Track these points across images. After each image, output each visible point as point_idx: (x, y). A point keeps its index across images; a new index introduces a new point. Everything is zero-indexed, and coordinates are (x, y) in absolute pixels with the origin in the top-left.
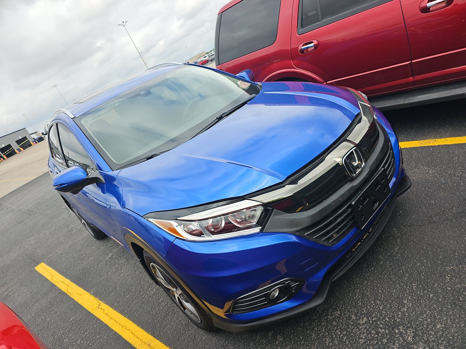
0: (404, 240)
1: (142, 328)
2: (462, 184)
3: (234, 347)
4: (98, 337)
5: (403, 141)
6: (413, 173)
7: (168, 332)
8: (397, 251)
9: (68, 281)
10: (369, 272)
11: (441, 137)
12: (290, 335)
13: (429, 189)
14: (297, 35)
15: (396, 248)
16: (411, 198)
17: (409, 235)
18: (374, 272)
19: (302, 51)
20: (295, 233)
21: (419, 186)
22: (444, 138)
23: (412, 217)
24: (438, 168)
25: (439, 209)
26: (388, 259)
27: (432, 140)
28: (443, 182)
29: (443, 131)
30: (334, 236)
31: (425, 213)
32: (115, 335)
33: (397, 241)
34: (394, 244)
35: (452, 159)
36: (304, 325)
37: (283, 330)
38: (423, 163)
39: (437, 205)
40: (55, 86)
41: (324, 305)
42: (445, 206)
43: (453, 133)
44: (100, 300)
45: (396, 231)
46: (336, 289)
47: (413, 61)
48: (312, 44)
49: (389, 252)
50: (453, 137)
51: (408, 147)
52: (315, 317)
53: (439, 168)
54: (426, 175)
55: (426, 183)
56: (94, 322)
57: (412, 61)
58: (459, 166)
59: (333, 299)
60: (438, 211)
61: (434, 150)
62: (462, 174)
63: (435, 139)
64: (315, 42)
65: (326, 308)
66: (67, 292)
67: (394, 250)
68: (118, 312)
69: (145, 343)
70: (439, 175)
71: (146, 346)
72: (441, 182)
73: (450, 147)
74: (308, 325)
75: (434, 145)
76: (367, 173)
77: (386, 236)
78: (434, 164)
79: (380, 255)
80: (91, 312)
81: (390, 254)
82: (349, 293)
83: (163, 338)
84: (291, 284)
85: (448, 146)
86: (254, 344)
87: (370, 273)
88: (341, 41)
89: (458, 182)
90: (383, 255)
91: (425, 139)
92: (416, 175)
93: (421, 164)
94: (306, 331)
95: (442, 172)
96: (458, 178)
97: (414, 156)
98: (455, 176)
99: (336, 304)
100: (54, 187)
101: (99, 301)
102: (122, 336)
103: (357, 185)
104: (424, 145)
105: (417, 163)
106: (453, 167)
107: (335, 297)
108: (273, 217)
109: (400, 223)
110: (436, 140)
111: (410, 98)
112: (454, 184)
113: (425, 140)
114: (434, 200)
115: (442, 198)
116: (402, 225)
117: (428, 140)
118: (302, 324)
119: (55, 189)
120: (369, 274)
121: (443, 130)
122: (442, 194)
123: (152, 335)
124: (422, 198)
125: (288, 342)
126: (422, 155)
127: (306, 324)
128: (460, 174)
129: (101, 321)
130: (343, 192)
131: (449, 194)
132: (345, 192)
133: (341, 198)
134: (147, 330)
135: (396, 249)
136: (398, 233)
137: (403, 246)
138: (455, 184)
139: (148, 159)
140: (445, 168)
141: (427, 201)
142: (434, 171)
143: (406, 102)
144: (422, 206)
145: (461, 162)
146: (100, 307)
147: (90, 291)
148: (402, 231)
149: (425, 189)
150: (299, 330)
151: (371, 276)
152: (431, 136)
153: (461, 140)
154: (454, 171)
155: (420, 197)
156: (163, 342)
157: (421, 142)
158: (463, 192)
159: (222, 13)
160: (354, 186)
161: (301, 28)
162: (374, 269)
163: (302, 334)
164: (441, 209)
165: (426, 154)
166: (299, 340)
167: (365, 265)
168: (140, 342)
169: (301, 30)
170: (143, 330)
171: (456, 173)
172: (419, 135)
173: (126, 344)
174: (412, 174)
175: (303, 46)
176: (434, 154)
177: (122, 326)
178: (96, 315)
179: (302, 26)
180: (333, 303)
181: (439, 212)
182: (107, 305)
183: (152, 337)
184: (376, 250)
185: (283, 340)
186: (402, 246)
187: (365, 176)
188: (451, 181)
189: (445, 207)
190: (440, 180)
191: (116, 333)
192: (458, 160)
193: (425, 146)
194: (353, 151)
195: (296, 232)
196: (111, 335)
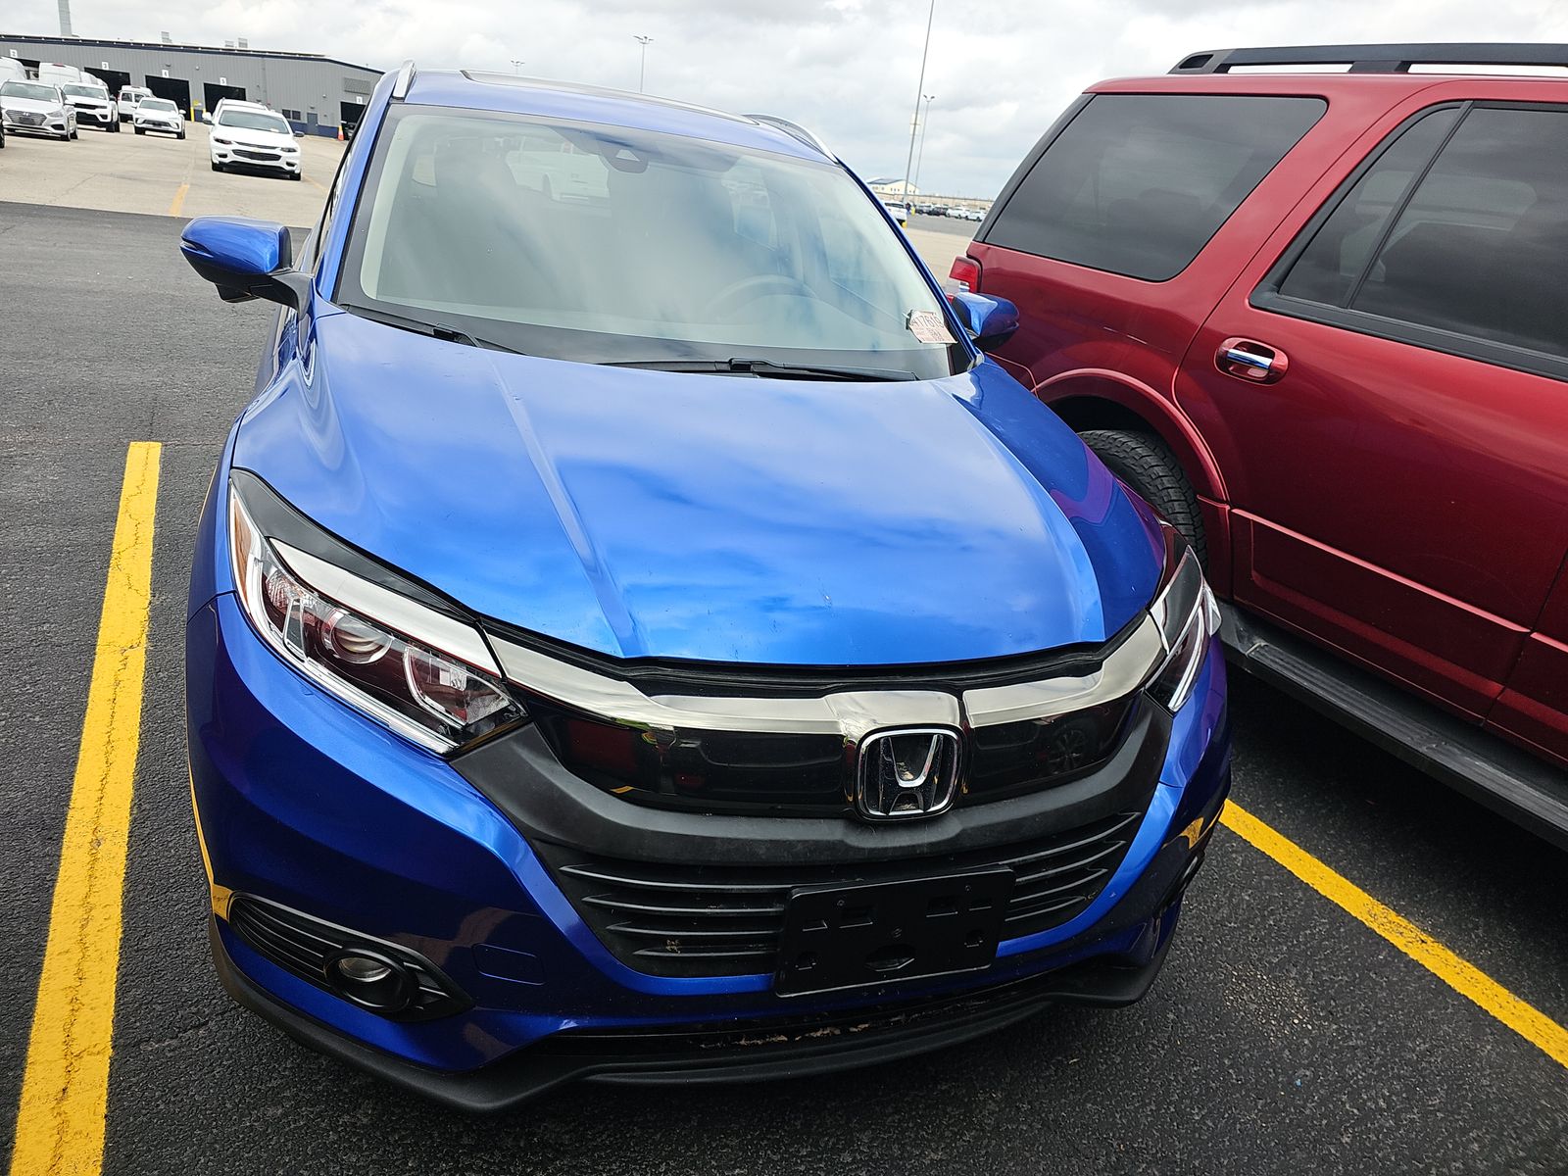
0: (983, 1152)
1: (138, 786)
2: (1345, 1140)
3: (244, 1029)
4: (37, 719)
5: (1329, 865)
6: (1245, 982)
7: (172, 847)
8: (927, 1162)
9: (149, 531)
10: (786, 1151)
11: (1451, 945)
12: (394, 1130)
13: (1231, 1066)
14: (1247, 301)
15: (935, 1151)
16: (1150, 1047)
17: (1010, 1149)
18: (796, 1164)
19: (1225, 361)
20: (534, 841)
21: (1214, 1032)
22: (1460, 954)
23: (1084, 1104)
24: (1335, 1027)
25: (1190, 1152)
26: (875, 1161)
27: (1418, 932)
28: (1298, 1082)
29: (1480, 932)
30: (668, 948)
31: (1137, 1127)
32: (69, 750)
33: (963, 1134)
34: (942, 1137)
35: (1409, 1036)
36: (459, 1136)
37: (398, 1100)
38: (1306, 975)
39: (1197, 1135)
40: (644, 40)
41: (566, 1133)
42: (1218, 1160)
43: (1506, 963)
44: (147, 636)
45: (995, 1102)
46: (648, 1115)
47: (1535, 636)
48: (1267, 361)
49: (903, 1145)
50: (1491, 976)
51: (1323, 894)
52: (510, 1142)
53: (1336, 1030)
54: (1275, 1019)
55: (1245, 1044)
56: (73, 677)
57: (1531, 633)
58: (1399, 1077)
59: (609, 1136)
60: (1178, 1156)
61: (1384, 966)
62: (1381, 1110)
63: (1430, 934)
64: (1281, 360)
65: (562, 1145)
66: (114, 555)
67: (923, 1152)
68: (143, 700)
69: (99, 829)
70: (1314, 1051)
71: (90, 837)
72: (1290, 1077)
73: (1445, 997)
74: (464, 1147)
75: (1404, 950)
76: (933, 839)
77: (949, 1093)
78: (1337, 1006)
79: (869, 1133)
80: (98, 647)
81: (897, 1153)
82: (665, 1159)
83: (144, 854)
84: (423, 979)
85: (1442, 988)
86: (291, 1068)
87: (781, 1160)
88: (1406, 422)
89: (1342, 1122)
90: (877, 1138)
91: (1398, 913)
92: (1248, 993)
93: (1299, 973)
94: (441, 1159)
95: (1332, 1050)
96: (1355, 1111)
97: (1308, 932)
98: (1354, 1096)
99: (600, 1157)
100: (183, 244)
101: (144, 636)
102: (79, 764)
103: (864, 849)
104: (1374, 926)
105: (1289, 962)
106: (1379, 1066)
107: (618, 1136)
108: (512, 742)
109: (1033, 1091)
110: (1430, 940)
111: (1448, 747)
112: (1323, 1116)
113: (1393, 913)
114: (1210, 1112)
115: (1238, 1126)
116: (1029, 1103)
117: (1404, 922)
118: (458, 1128)
119: (182, 249)
120: (775, 1158)
121: (1484, 932)
122: (1253, 1116)
123: (134, 821)
124: (1180, 1078)
125: (367, 1143)
126: (1333, 952)
127: (465, 1141)
128: (1377, 1103)
129: (87, 689)
130: (791, 838)
131: (1269, 1135)
132: (799, 841)
133: (768, 849)
134: (138, 803)
135: (932, 1154)
136: (991, 1113)
137: (957, 1166)
138: (1324, 1122)
139: (440, 334)
140: (1355, 1048)
141: (1182, 1098)
142: (1310, 1027)
143: (1423, 749)
144: (1150, 1099)
145: (1425, 1069)
146: (129, 652)
147: (157, 595)
148: (1010, 1121)
149: (1222, 1057)
150: (431, 1137)
151: (774, 1167)
152: (1425, 917)
153: (1504, 1004)
154: (1369, 1077)
155: (1180, 1066)
156: (132, 864)
157: (1379, 909)
158: (1318, 1166)
159: (1096, 94)
160: (846, 844)
161: (1272, 290)
162: (809, 1155)
163: (421, 1156)
164: (1195, 1158)
165: (1346, 958)
166: (397, 1163)
167: (798, 1123)
168: (90, 814)
169: (1267, 296)
170: (132, 792)
171: (1368, 1087)
172: (1399, 884)
173: (61, 793)
174: (1238, 977)
175: (1234, 348)
176: (1374, 976)
177: (109, 742)
178: (97, 664)
179: (1279, 286)
180: (596, 1148)
181: (1176, 1162)
182: (147, 661)
183: (125, 828)
184: (877, 1109)
185: (364, 1126)
186: (956, 1162)
187: (919, 846)
188: (1323, 1102)
189: (1211, 1162)
190: (1295, 1069)
191: (78, 745)
192: (1422, 1055)
193: (1377, 930)
194: (931, 736)
195: (537, 839)
196: (65, 741)
